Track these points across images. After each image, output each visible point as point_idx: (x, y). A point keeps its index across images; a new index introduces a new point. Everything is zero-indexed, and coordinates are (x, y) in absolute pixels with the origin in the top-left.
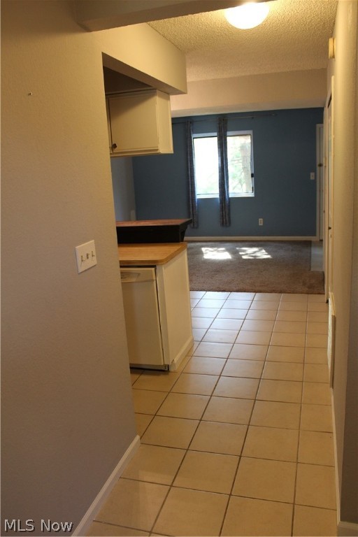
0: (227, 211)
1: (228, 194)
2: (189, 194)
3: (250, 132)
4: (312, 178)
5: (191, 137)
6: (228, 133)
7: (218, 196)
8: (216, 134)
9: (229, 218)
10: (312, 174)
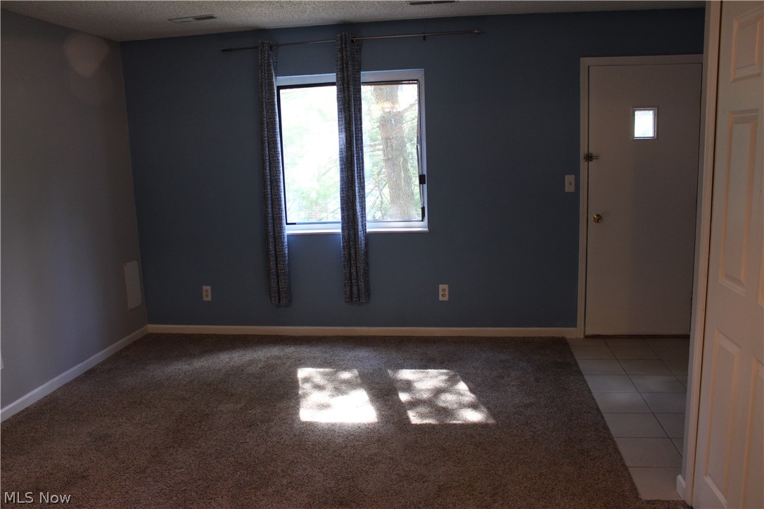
0: (361, 266)
1: (364, 226)
2: (266, 224)
3: (419, 73)
4: (569, 188)
5: (271, 84)
6: (365, 75)
7: (338, 229)
8: (332, 77)
9: (367, 283)
10: (569, 179)
